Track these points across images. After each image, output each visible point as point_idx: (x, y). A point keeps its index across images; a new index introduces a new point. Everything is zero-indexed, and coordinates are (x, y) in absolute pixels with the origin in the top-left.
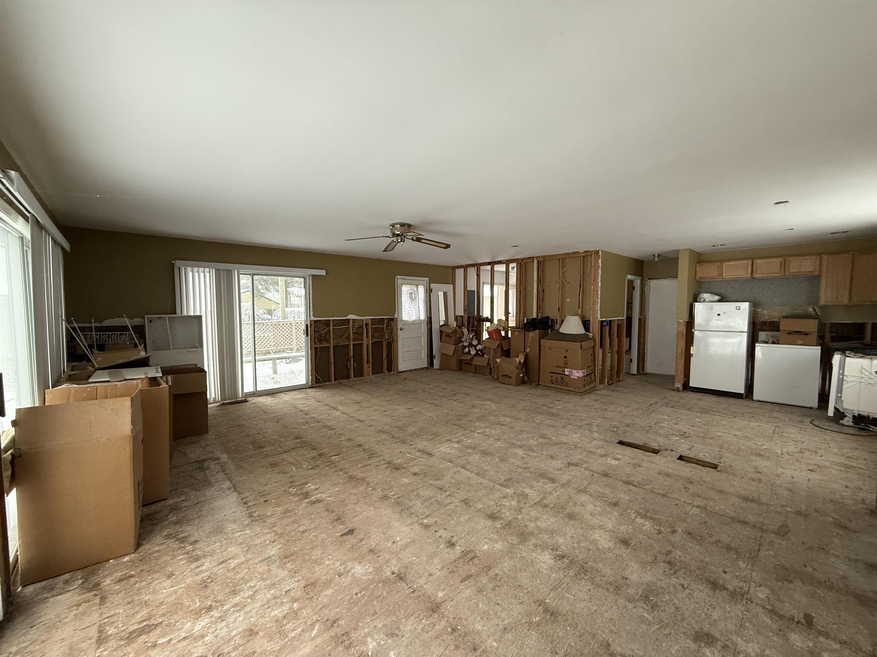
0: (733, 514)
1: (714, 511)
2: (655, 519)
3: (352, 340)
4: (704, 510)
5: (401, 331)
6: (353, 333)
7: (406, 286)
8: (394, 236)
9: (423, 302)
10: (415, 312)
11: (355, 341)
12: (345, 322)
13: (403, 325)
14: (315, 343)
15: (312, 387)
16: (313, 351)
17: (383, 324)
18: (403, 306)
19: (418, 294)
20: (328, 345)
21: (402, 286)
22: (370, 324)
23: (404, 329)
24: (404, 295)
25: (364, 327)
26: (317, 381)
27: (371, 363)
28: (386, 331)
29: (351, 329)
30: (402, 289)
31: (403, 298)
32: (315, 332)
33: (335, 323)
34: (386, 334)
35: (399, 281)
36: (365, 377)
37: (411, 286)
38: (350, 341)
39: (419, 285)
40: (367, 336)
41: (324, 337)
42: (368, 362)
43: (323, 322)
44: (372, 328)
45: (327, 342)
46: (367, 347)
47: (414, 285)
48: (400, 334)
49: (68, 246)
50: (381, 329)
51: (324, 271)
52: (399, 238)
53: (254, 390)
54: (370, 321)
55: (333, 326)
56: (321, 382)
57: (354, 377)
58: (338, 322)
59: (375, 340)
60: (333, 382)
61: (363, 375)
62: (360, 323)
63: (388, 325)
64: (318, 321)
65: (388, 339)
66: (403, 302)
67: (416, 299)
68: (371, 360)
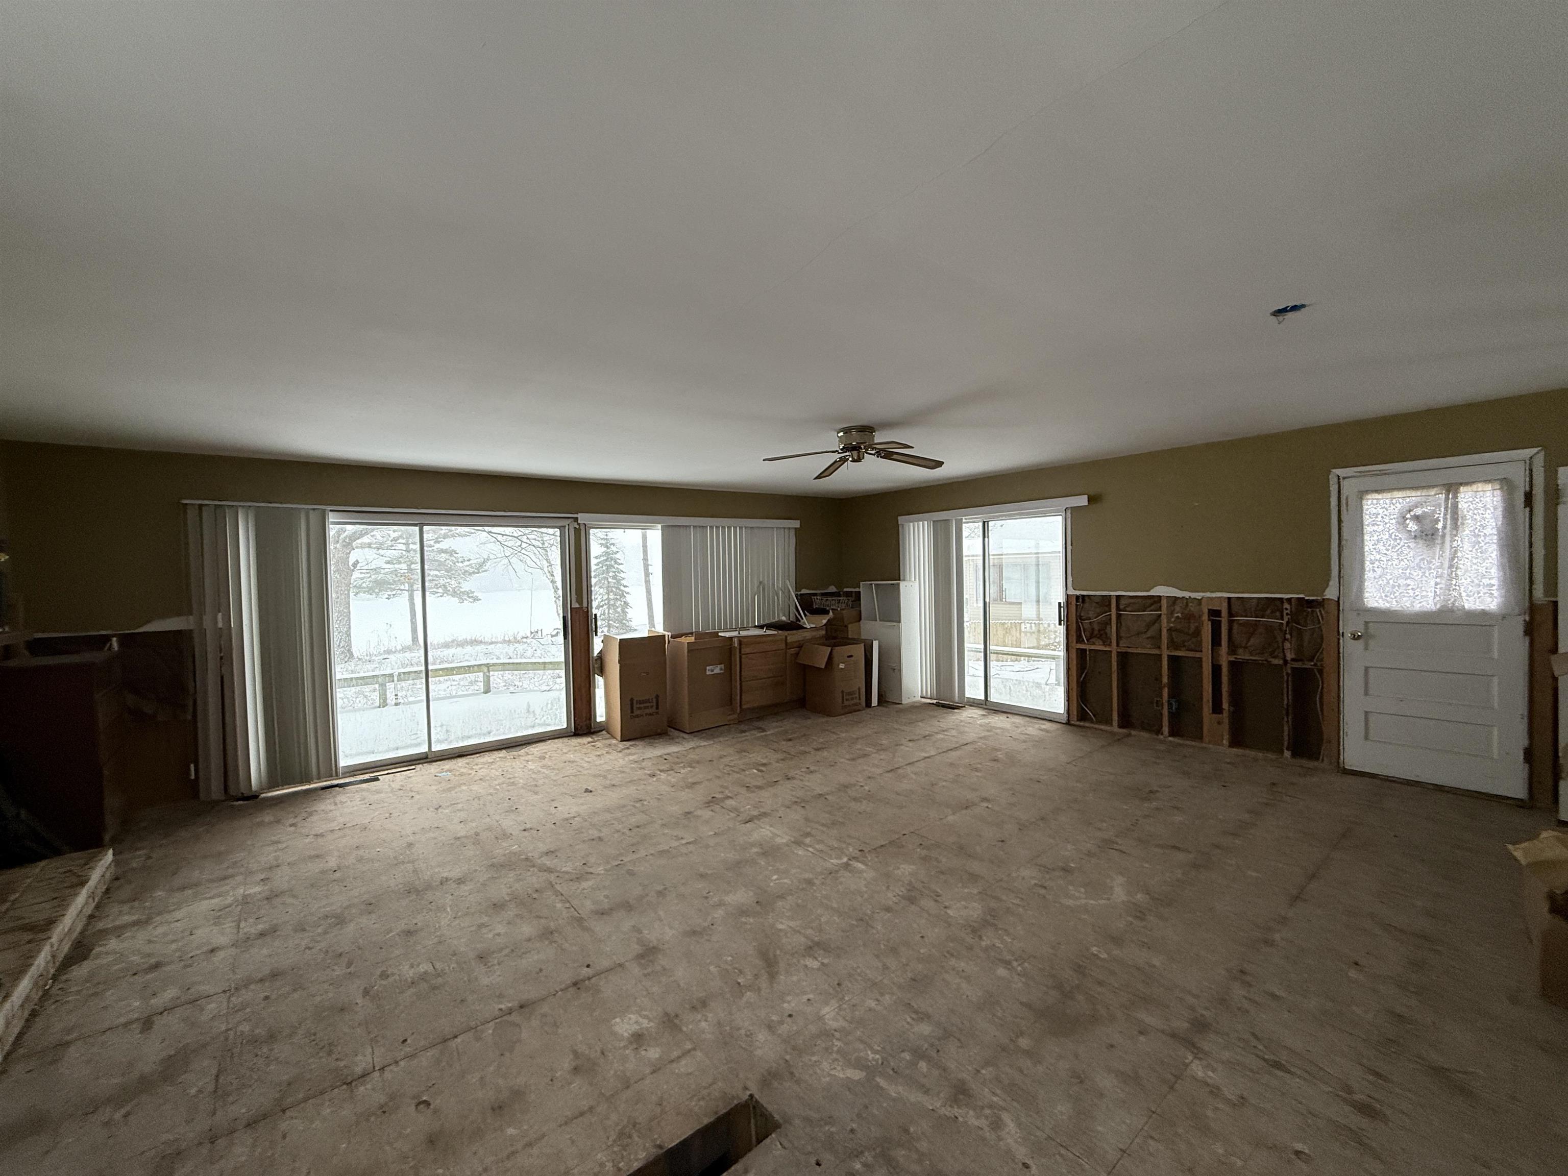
0: (284, 1126)
1: (326, 1096)
2: (409, 987)
3: (1165, 647)
4: (349, 1079)
5: (1361, 641)
6: (1170, 630)
7: (1389, 495)
8: (845, 449)
9: (1495, 546)
10: (1437, 584)
11: (1176, 649)
12: (1149, 602)
13: (1366, 623)
14: (1079, 640)
15: (1068, 723)
16: (1074, 655)
17: (1278, 614)
18: (1367, 563)
19: (1455, 519)
20: (1107, 649)
21: (1361, 499)
22: (1224, 613)
23: (1372, 637)
24: (1375, 528)
25: (1205, 617)
26: (1083, 716)
27: (1225, 714)
28: (1288, 636)
29: (1164, 619)
30: (1365, 507)
31: (1366, 537)
32: (1079, 618)
33: (1123, 602)
34: (1287, 645)
35: (1345, 484)
36: (1204, 745)
37: (1419, 493)
38: (1159, 648)
39: (1461, 484)
40: (1216, 641)
41: (1099, 631)
42: (1217, 708)
43: (1097, 600)
44: (1231, 623)
45: (1106, 640)
46: (1216, 670)
47: (1433, 487)
48: (1351, 650)
49: (796, 524)
50: (1269, 628)
51: (1086, 496)
52: (855, 453)
53: (983, 698)
54: (1225, 605)
55: (1118, 609)
56: (1092, 722)
57: (1172, 734)
58: (1132, 601)
59: (1243, 655)
60: (1115, 728)
61: (1200, 738)
62: (1192, 608)
63: (1295, 618)
64: (1083, 596)
65: (1293, 660)
66: (1366, 549)
67: (1443, 536)
68: (1225, 705)
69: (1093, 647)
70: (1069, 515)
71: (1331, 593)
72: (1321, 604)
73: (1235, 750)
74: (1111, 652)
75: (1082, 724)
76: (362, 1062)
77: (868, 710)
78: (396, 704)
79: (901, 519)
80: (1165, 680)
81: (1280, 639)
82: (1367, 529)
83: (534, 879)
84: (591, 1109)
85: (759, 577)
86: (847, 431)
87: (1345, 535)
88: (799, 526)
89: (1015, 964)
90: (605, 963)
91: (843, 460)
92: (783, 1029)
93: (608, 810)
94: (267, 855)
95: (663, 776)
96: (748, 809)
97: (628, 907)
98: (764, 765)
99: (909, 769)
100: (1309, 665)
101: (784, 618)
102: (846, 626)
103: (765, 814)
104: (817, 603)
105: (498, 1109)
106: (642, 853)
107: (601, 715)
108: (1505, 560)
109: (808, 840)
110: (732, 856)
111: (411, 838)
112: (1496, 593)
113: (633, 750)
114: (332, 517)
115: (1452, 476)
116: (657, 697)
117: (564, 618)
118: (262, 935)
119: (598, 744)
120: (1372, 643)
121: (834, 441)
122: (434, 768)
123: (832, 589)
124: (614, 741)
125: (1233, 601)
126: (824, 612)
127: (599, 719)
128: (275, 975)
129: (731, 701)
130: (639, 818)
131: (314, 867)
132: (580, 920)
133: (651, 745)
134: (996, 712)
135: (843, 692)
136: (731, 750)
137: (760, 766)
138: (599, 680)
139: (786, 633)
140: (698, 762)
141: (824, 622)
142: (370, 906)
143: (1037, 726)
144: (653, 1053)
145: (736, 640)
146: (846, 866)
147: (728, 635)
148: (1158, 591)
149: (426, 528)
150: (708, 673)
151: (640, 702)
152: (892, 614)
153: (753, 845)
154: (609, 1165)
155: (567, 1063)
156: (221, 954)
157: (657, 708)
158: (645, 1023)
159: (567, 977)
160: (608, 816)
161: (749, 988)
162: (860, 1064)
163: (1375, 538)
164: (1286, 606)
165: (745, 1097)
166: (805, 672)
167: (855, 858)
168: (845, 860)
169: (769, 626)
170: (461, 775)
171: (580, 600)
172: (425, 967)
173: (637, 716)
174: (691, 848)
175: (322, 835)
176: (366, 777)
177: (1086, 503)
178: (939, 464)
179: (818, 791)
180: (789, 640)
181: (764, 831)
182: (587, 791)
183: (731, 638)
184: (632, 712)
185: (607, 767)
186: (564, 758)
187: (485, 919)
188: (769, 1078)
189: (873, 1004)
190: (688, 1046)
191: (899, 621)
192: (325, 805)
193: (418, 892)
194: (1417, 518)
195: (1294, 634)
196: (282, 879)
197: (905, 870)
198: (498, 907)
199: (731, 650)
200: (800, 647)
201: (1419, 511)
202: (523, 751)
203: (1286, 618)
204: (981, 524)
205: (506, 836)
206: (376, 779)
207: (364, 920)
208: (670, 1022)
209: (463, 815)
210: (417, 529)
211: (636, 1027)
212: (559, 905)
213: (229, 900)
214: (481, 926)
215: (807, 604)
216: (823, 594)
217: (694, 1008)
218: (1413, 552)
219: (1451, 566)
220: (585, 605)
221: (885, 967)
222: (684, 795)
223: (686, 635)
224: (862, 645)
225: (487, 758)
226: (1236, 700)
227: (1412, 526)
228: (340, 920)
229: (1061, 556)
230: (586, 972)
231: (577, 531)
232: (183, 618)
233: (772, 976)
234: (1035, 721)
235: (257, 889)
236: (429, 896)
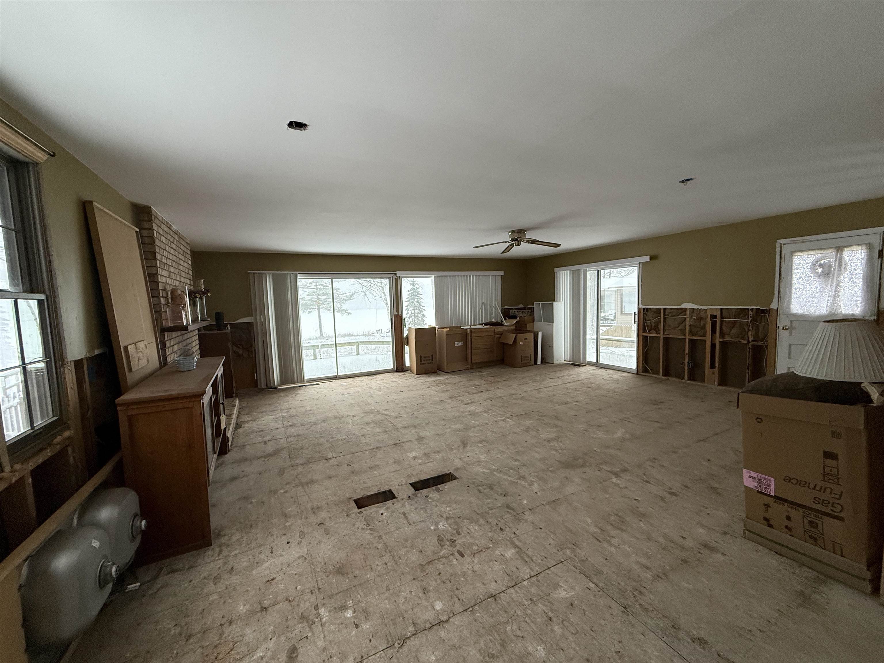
0: (311, 466)
1: (321, 461)
2: (341, 441)
3: (687, 334)
4: (327, 459)
5: (788, 331)
6: (690, 326)
7: (806, 253)
8: (512, 240)
9: (861, 280)
10: (828, 300)
11: (693, 335)
12: (680, 311)
13: (791, 321)
14: (644, 331)
15: (637, 374)
16: (641, 338)
17: (747, 317)
18: (794, 290)
19: (840, 266)
20: (658, 336)
21: (792, 255)
22: (718, 316)
23: (794, 328)
24: (798, 271)
25: (709, 319)
26: (645, 371)
27: (717, 369)
28: (750, 328)
29: (688, 319)
30: (794, 260)
31: (794, 276)
32: (645, 320)
33: (667, 312)
34: (750, 333)
35: (784, 248)
36: (706, 385)
37: (822, 252)
38: (685, 335)
39: (845, 247)
40: (714, 331)
41: (655, 326)
42: (713, 366)
43: (654, 310)
44: (722, 322)
45: (658, 332)
46: (713, 346)
47: (831, 248)
48: (782, 335)
49: (502, 273)
50: (741, 324)
51: (649, 257)
52: (517, 242)
53: (595, 361)
54: (719, 312)
55: (665, 315)
56: (650, 373)
57: (689, 379)
58: (673, 310)
59: (728, 339)
60: (661, 376)
61: (703, 381)
62: (702, 314)
63: (754, 319)
64: (647, 309)
65: (753, 341)
66: (793, 282)
67: (833, 275)
68: (717, 365)
69: (651, 335)
70: (641, 266)
71: (773, 306)
72: (768, 311)
73: (721, 387)
74: (660, 337)
75: (644, 374)
76: (330, 455)
77: (536, 366)
78: (321, 358)
79: (556, 270)
80: (687, 351)
81: (747, 330)
82: (795, 271)
83: (380, 417)
84: (399, 470)
85: (482, 300)
86: (513, 232)
87: (782, 275)
88: (503, 274)
89: (560, 451)
90: (406, 440)
91: (512, 245)
92: (465, 460)
93: (409, 398)
94: (286, 405)
95: (433, 388)
96: (466, 400)
97: (415, 427)
98: (479, 385)
99: (545, 389)
100: (761, 343)
101: (493, 320)
102: (526, 325)
103: (474, 402)
104: (512, 313)
105: (371, 468)
106: (421, 412)
107: (407, 364)
108: (867, 287)
109: (490, 411)
110: (456, 415)
111: (335, 403)
112: (859, 305)
113: (421, 378)
114: (299, 276)
115: (839, 242)
116: (432, 355)
117: (391, 319)
118: (291, 426)
119: (406, 375)
120: (794, 332)
121: (507, 237)
122: (340, 381)
123: (521, 306)
124: (413, 375)
125: (724, 312)
126: (515, 317)
127: (407, 366)
128: (298, 435)
129: (466, 359)
130: (421, 401)
131: (303, 410)
132: (397, 429)
133: (430, 377)
134: (601, 368)
135: (522, 356)
136: (464, 379)
137: (475, 386)
138: (407, 348)
139: (494, 327)
140: (449, 384)
141: (515, 322)
142: (324, 421)
143: (619, 374)
144: (420, 461)
145: (469, 330)
146: (503, 420)
147: (465, 328)
148: (683, 306)
149: (333, 280)
150: (456, 345)
151: (424, 357)
152: (550, 318)
153: (466, 412)
154: (404, 481)
155: (392, 461)
156: (280, 430)
157: (432, 360)
158: (418, 454)
159: (392, 442)
160: (409, 400)
161: (455, 449)
162: (489, 469)
163: (798, 276)
164: (750, 312)
165: (449, 472)
166: (504, 346)
167: (509, 418)
168: (504, 418)
169: (486, 324)
170: (350, 384)
171: (398, 311)
172: (345, 437)
173: (423, 364)
174: (441, 411)
175: (303, 401)
176: (315, 383)
177: (649, 260)
178: (559, 245)
179: (500, 395)
180: (496, 330)
181: (472, 408)
182: (401, 391)
183: (467, 329)
184: (421, 362)
185: (410, 384)
186: (392, 380)
187: (363, 427)
188: (457, 469)
189: (499, 456)
190: (432, 460)
191: (553, 322)
192: (301, 391)
193: (339, 418)
194: (821, 265)
195: (755, 328)
196: (293, 412)
197: (528, 422)
198: (367, 424)
199: (466, 334)
200: (502, 334)
201: (822, 262)
202: (375, 377)
203: (750, 319)
204: (596, 272)
205: (369, 404)
206: (318, 384)
207: (323, 424)
208: (426, 455)
209: (352, 397)
210: (330, 280)
211: (414, 455)
212: (390, 425)
213: (278, 416)
214: (363, 428)
215: (507, 314)
216: (516, 309)
217: (435, 452)
218: (817, 283)
219: (835, 291)
220: (400, 313)
221: (508, 448)
222: (441, 395)
223: (447, 328)
224: (532, 334)
225: (360, 379)
226: (722, 361)
227: (820, 270)
228: (315, 424)
229: (637, 288)
230: (398, 442)
231: (396, 280)
232: (249, 318)
233: (464, 447)
234: (620, 372)
235: (286, 414)
236: (343, 419)
